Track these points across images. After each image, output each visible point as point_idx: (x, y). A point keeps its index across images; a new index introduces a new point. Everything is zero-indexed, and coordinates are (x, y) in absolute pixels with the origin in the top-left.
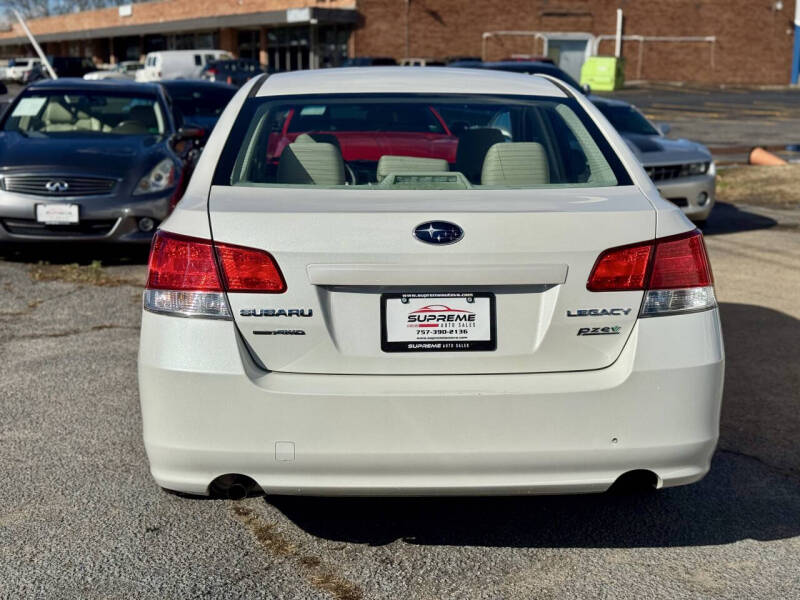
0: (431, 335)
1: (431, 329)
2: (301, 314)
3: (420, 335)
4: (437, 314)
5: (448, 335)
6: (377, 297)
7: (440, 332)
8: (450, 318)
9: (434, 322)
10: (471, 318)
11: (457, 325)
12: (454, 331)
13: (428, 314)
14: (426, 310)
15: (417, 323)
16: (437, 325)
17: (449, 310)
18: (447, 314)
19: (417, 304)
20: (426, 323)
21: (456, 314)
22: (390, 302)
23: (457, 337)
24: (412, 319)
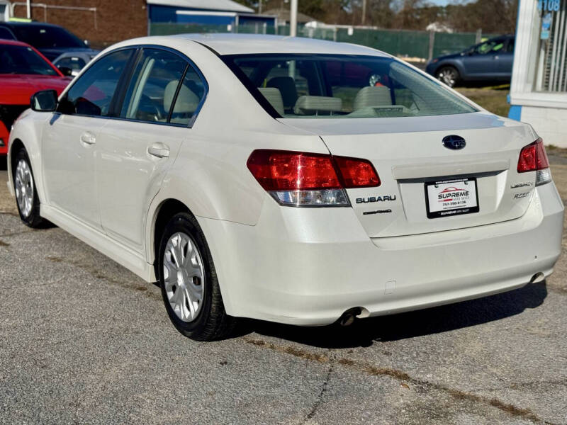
0: (450, 206)
1: (449, 202)
2: (390, 199)
3: (445, 207)
4: (451, 193)
5: (457, 205)
6: (422, 185)
7: (454, 203)
8: (457, 194)
9: (450, 198)
10: (467, 193)
11: (461, 198)
12: (460, 202)
13: (447, 193)
14: (446, 191)
15: (443, 199)
16: (451, 200)
17: (457, 190)
18: (456, 192)
19: (442, 187)
20: (447, 198)
21: (460, 192)
22: (429, 187)
23: (461, 206)
24: (440, 197)
